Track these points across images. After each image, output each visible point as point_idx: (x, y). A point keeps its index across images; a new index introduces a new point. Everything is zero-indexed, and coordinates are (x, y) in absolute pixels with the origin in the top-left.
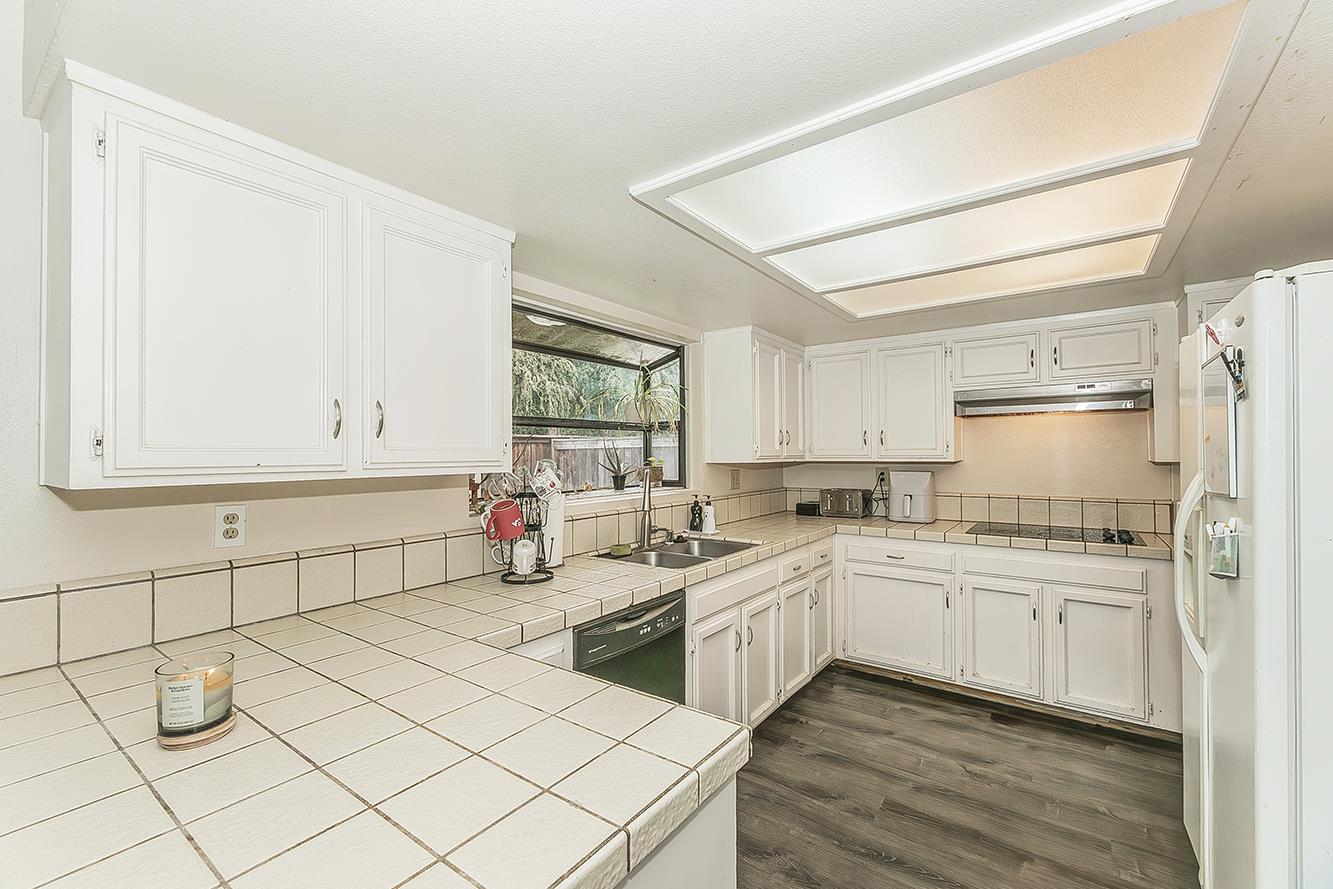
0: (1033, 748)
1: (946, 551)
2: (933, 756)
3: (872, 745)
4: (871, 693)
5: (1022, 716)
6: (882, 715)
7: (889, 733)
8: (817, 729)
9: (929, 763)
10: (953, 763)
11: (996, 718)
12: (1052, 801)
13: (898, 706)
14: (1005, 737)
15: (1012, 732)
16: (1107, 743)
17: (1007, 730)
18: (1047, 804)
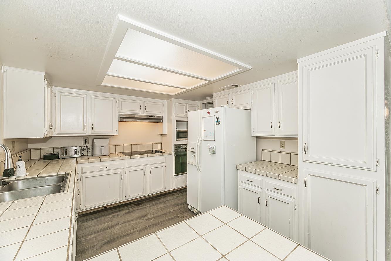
0: (150, 207)
1: (121, 162)
2: (134, 222)
3: (115, 230)
4: (98, 218)
5: (141, 201)
6: (109, 221)
7: (117, 224)
8: (92, 239)
9: (135, 224)
10: (140, 221)
11: (137, 205)
12: (164, 214)
13: (111, 216)
14: (143, 208)
15: (142, 206)
16: (160, 199)
17: (141, 206)
18: (164, 216)
